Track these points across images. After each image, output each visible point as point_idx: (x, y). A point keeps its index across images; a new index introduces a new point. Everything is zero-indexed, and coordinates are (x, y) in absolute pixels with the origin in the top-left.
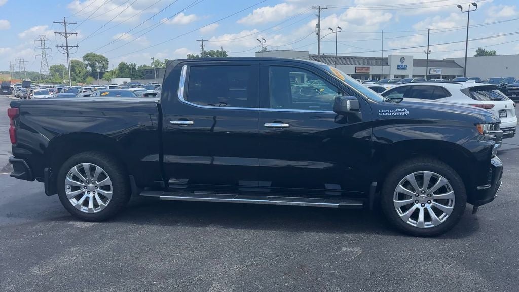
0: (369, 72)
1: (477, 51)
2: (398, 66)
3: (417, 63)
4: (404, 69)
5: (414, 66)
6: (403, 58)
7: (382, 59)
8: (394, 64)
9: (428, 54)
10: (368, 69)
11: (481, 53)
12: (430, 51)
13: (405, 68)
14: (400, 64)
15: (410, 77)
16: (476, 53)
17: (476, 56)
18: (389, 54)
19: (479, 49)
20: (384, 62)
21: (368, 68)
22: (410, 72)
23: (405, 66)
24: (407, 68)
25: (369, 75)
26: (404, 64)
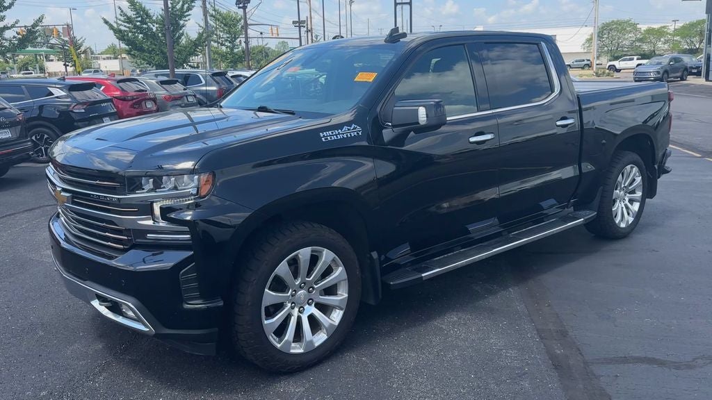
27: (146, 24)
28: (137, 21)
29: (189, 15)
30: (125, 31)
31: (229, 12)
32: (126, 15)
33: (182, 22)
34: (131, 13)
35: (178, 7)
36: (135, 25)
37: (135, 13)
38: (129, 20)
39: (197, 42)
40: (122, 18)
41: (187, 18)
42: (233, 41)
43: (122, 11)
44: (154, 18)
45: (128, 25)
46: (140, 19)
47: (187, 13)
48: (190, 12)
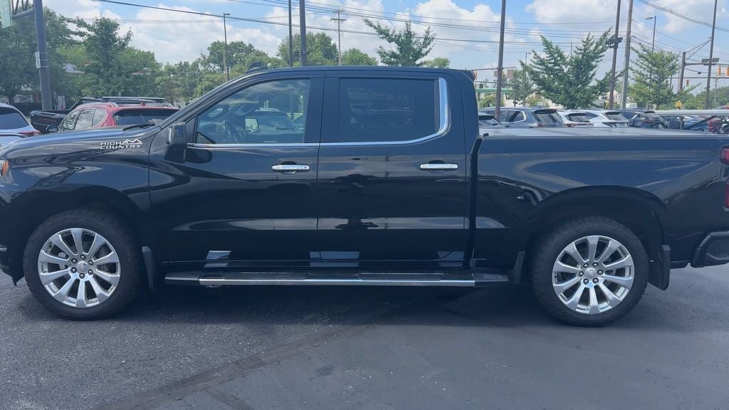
27: (559, 65)
28: (550, 63)
29: (603, 56)
30: (537, 72)
31: (662, 52)
32: (538, 57)
33: (594, 63)
34: (544, 56)
35: (592, 48)
36: (547, 67)
37: (548, 55)
38: (542, 62)
39: (603, 82)
40: (536, 61)
41: (599, 59)
42: (661, 82)
43: (536, 54)
44: (568, 60)
45: (540, 67)
46: (553, 61)
47: (601, 54)
48: (603, 53)
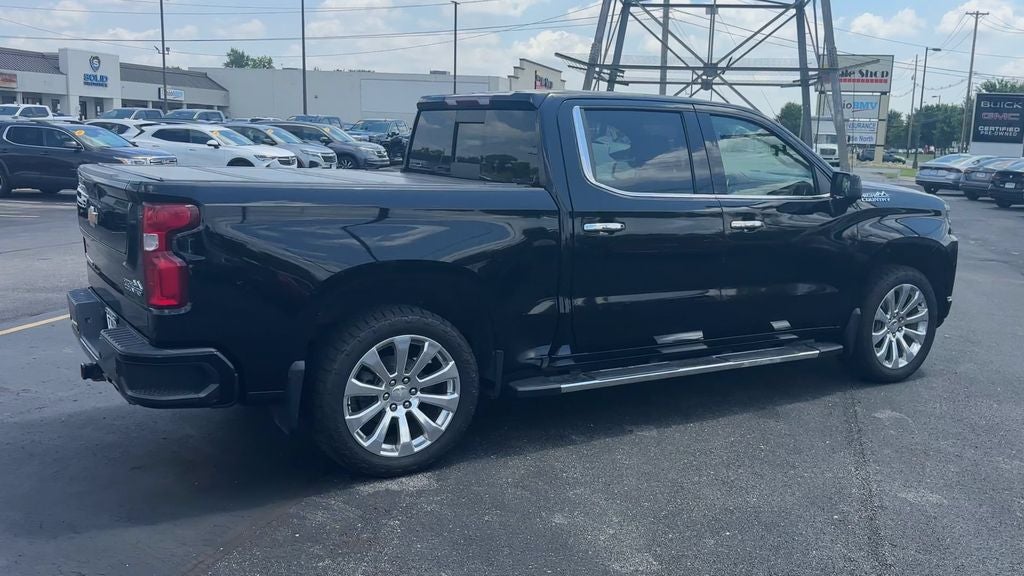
0: (13, 85)
1: (229, 55)
2: (87, 77)
3: (130, 72)
4: (102, 85)
5: (122, 79)
6: (97, 58)
7: (42, 56)
8: (77, 70)
9: (164, 54)
10: (12, 79)
11: (237, 60)
12: (168, 49)
13: (102, 82)
14: (90, 72)
15: (118, 105)
16: (227, 59)
17: (227, 65)
18: (62, 47)
19: (232, 50)
20: (50, 63)
21: (10, 75)
22: (116, 91)
23: (102, 77)
24: (109, 82)
25: (16, 92)
26: (99, 74)
